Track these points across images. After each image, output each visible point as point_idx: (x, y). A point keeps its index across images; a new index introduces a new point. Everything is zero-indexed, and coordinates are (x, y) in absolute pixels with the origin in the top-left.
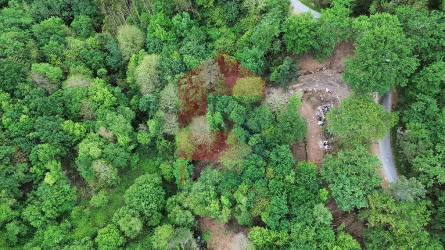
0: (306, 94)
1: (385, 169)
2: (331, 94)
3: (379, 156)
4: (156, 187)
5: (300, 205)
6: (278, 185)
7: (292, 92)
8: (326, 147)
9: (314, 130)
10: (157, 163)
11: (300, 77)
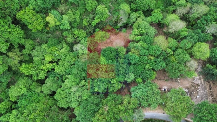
0: (196, 85)
1: (150, 113)
2: (195, 98)
3: (157, 112)
4: (148, 6)
5: (134, 68)
6: (144, 60)
7: (198, 78)
8: (163, 89)
9: (173, 86)
10: (161, 7)
11: (208, 84)
